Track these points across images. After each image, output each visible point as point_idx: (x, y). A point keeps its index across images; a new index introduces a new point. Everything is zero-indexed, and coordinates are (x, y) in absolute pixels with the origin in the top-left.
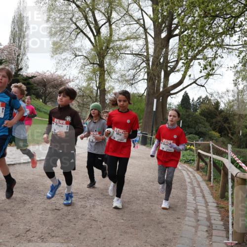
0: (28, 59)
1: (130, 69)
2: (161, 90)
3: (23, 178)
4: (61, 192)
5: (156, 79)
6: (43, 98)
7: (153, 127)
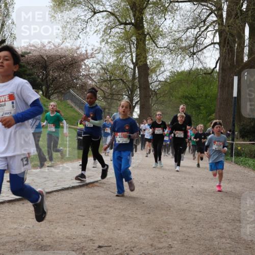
0: (13, 23)
1: (188, 29)
2: (246, 59)
3: (15, 226)
4: (82, 245)
5: (234, 42)
6: (44, 88)
7: (234, 125)
